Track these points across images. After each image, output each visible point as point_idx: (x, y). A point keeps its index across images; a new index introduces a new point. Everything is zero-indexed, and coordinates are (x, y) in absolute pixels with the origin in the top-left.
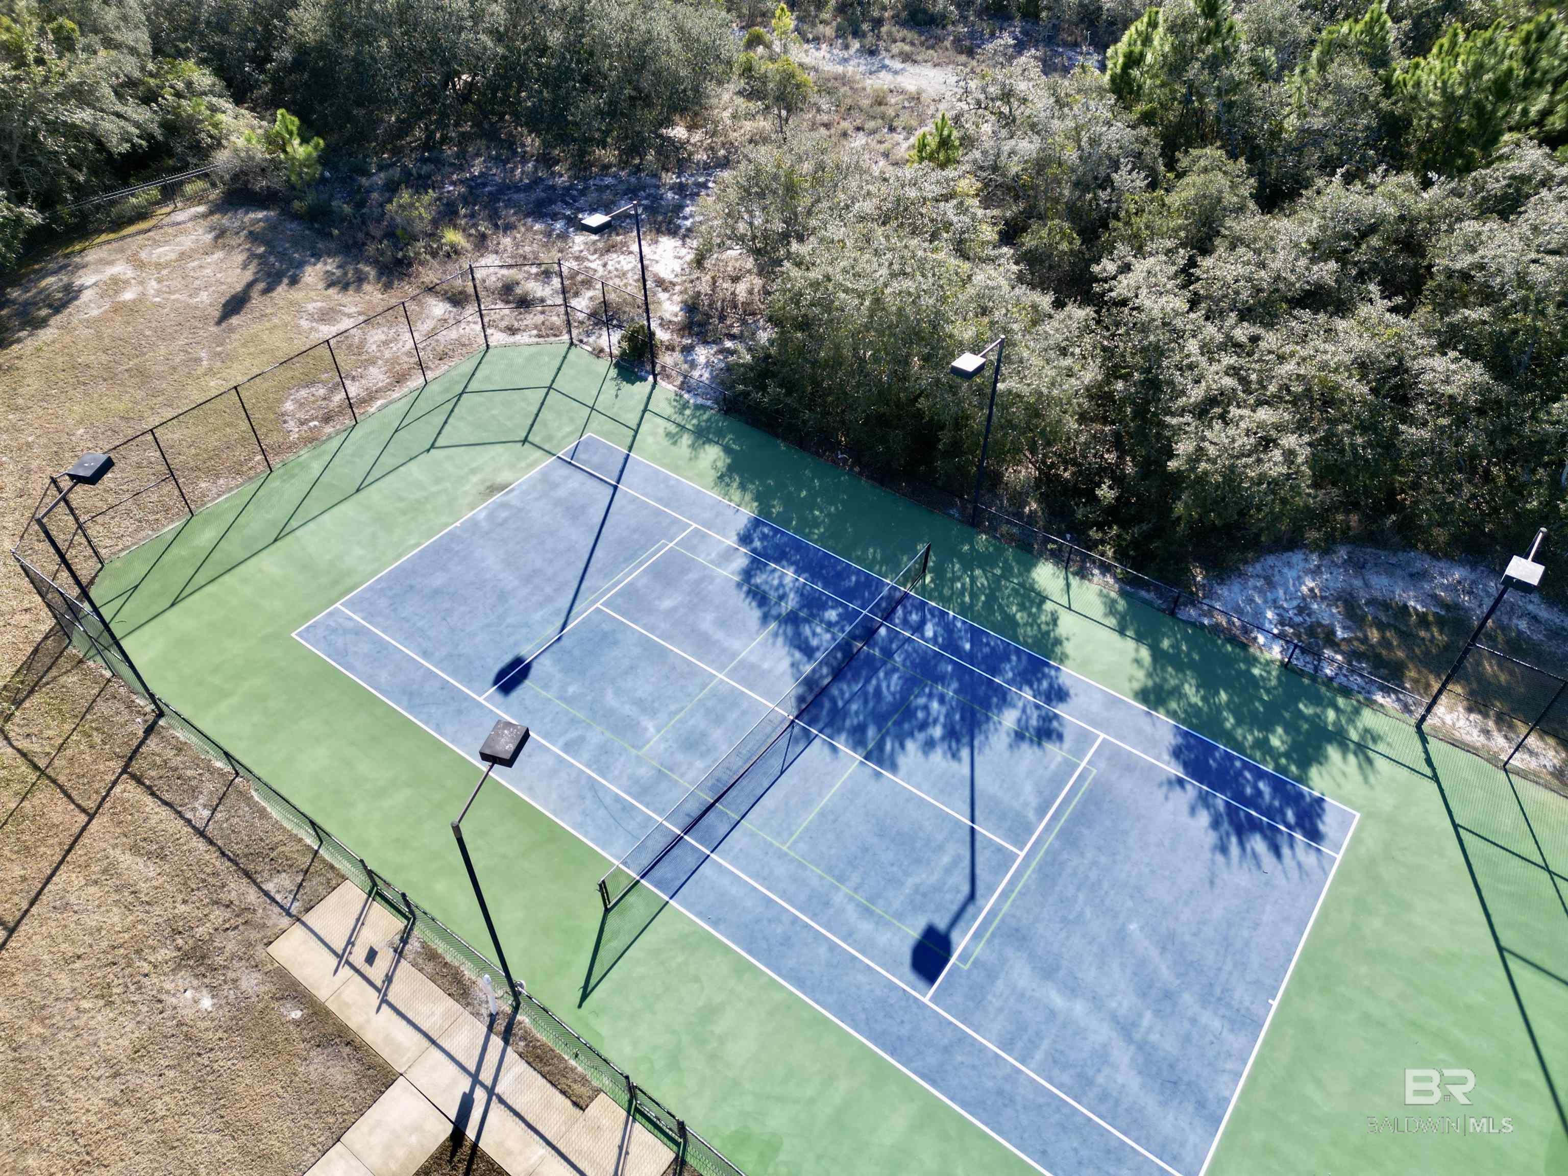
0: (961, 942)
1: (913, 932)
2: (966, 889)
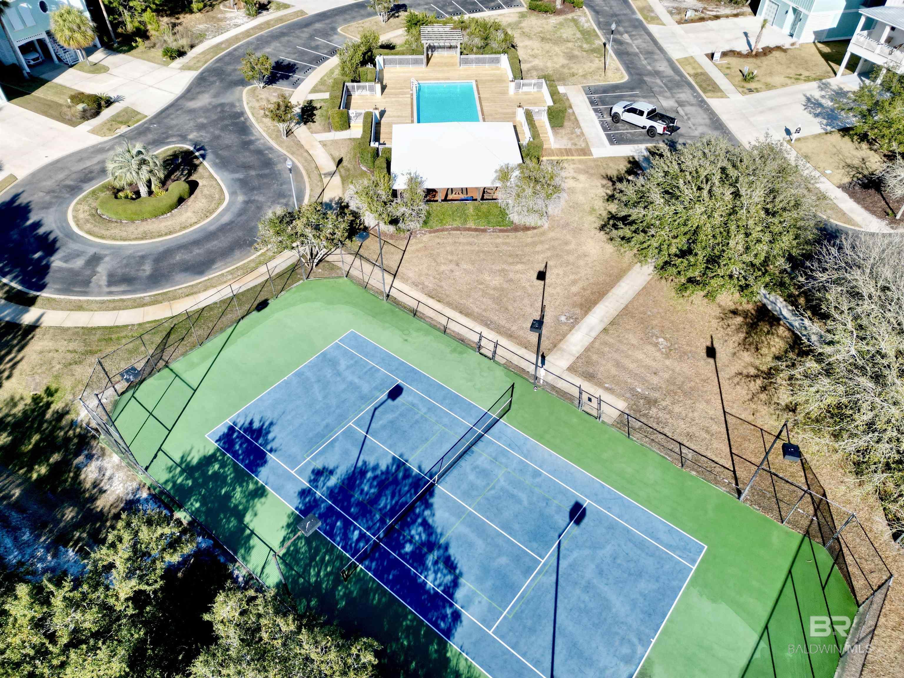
0: (384, 396)
1: (400, 399)
2: (377, 412)
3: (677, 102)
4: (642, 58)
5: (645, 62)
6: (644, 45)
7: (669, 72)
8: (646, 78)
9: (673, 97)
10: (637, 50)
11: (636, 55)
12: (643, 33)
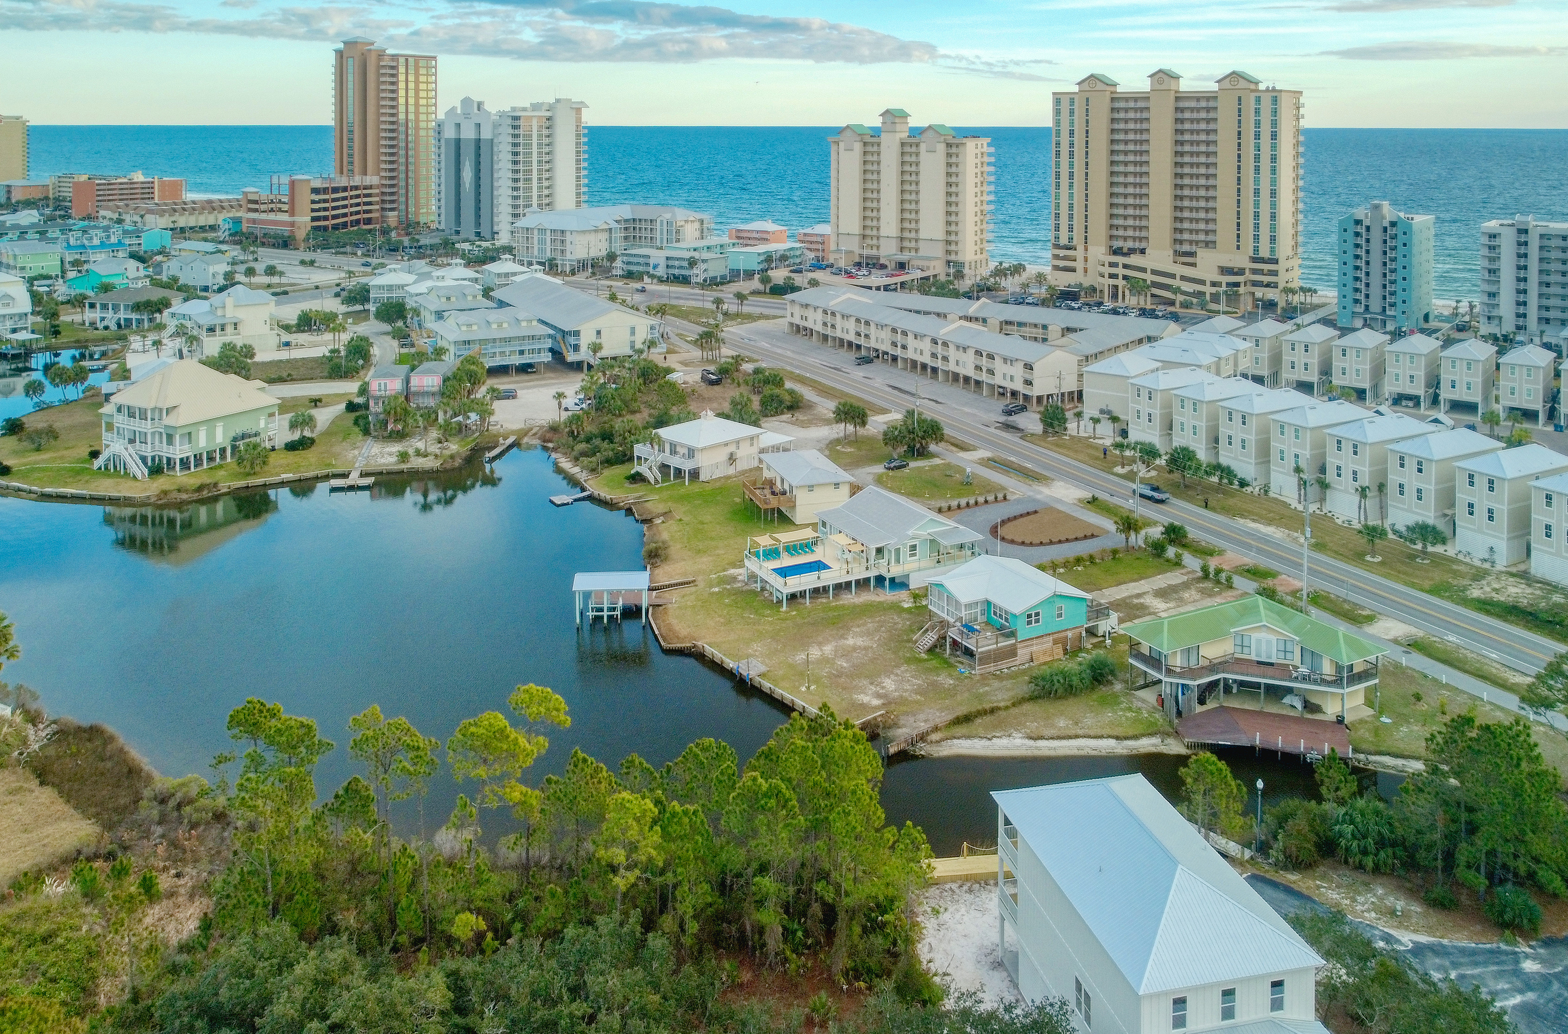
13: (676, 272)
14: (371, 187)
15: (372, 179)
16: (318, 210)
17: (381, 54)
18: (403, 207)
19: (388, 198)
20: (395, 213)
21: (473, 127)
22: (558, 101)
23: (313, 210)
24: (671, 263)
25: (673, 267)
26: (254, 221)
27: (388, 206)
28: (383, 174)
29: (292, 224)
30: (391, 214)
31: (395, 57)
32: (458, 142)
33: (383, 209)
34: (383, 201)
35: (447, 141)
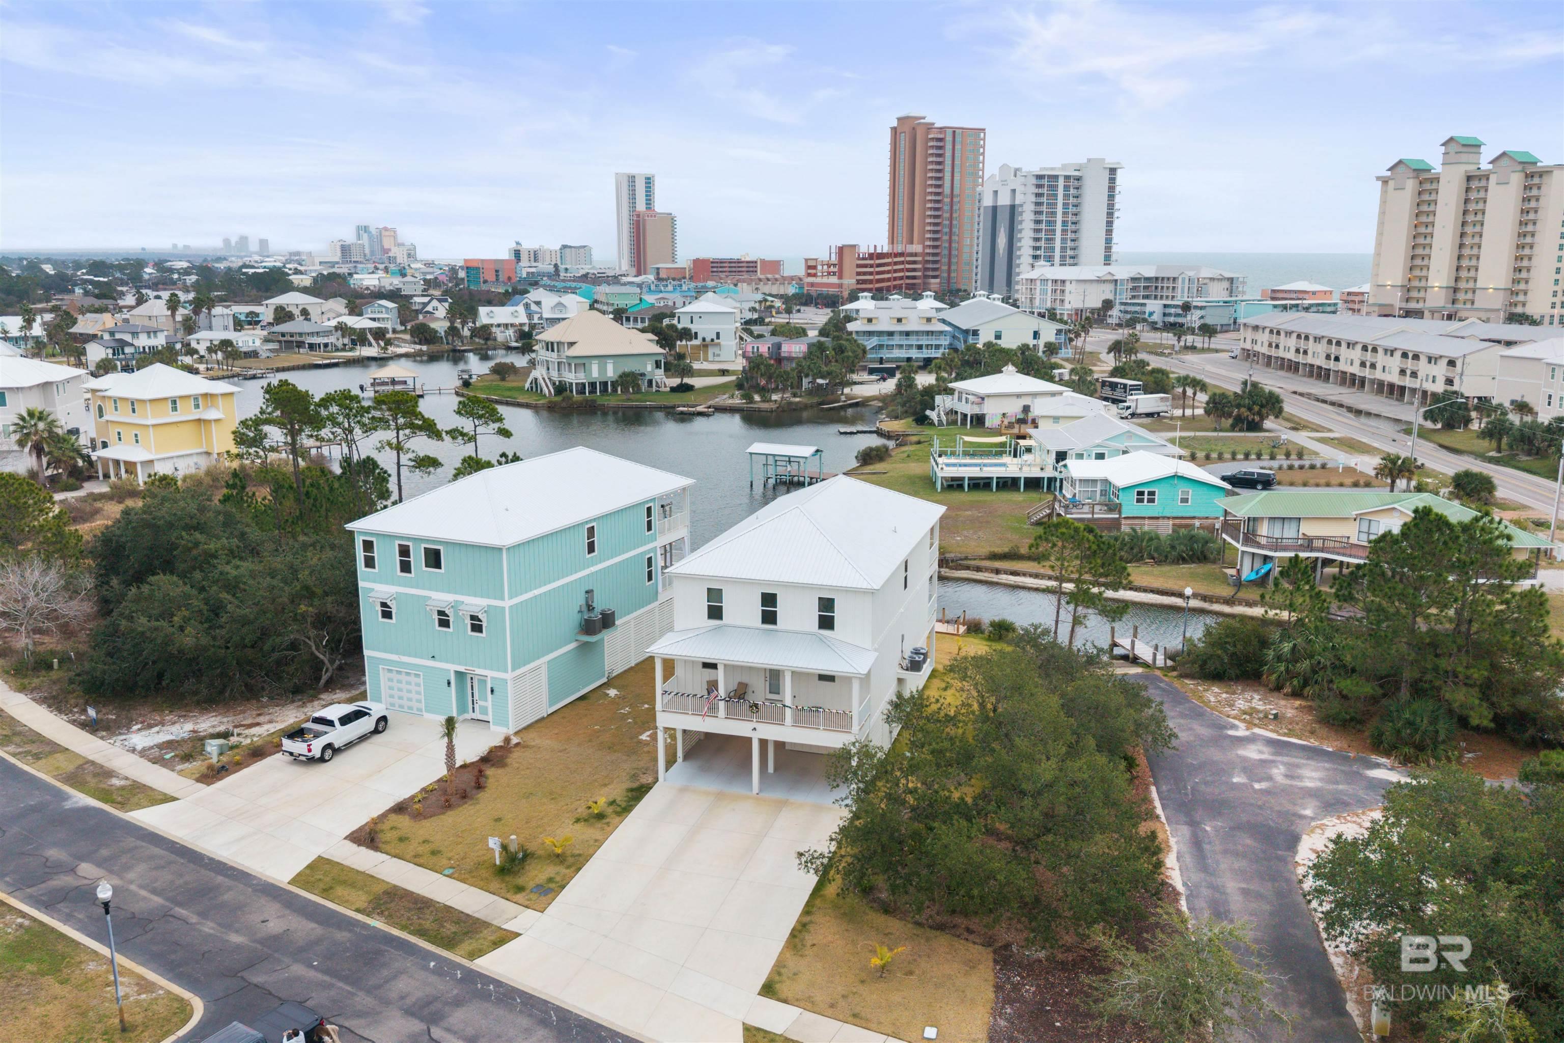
3: (410, 1012)
4: (194, 919)
5: (208, 927)
6: (165, 877)
7: (303, 928)
8: (258, 978)
9: (387, 1003)
10: (158, 900)
11: (166, 915)
12: (131, 842)
13: (1172, 319)
14: (916, 255)
15: (917, 248)
16: (865, 274)
17: (929, 127)
18: (945, 275)
19: (930, 266)
20: (938, 280)
21: (1009, 193)
22: (1089, 160)
23: (858, 274)
24: (1168, 311)
25: (1170, 315)
26: (812, 285)
27: (931, 273)
28: (928, 243)
29: (840, 286)
30: (933, 281)
31: (942, 129)
32: (995, 208)
33: (926, 277)
34: (926, 269)
35: (985, 207)
